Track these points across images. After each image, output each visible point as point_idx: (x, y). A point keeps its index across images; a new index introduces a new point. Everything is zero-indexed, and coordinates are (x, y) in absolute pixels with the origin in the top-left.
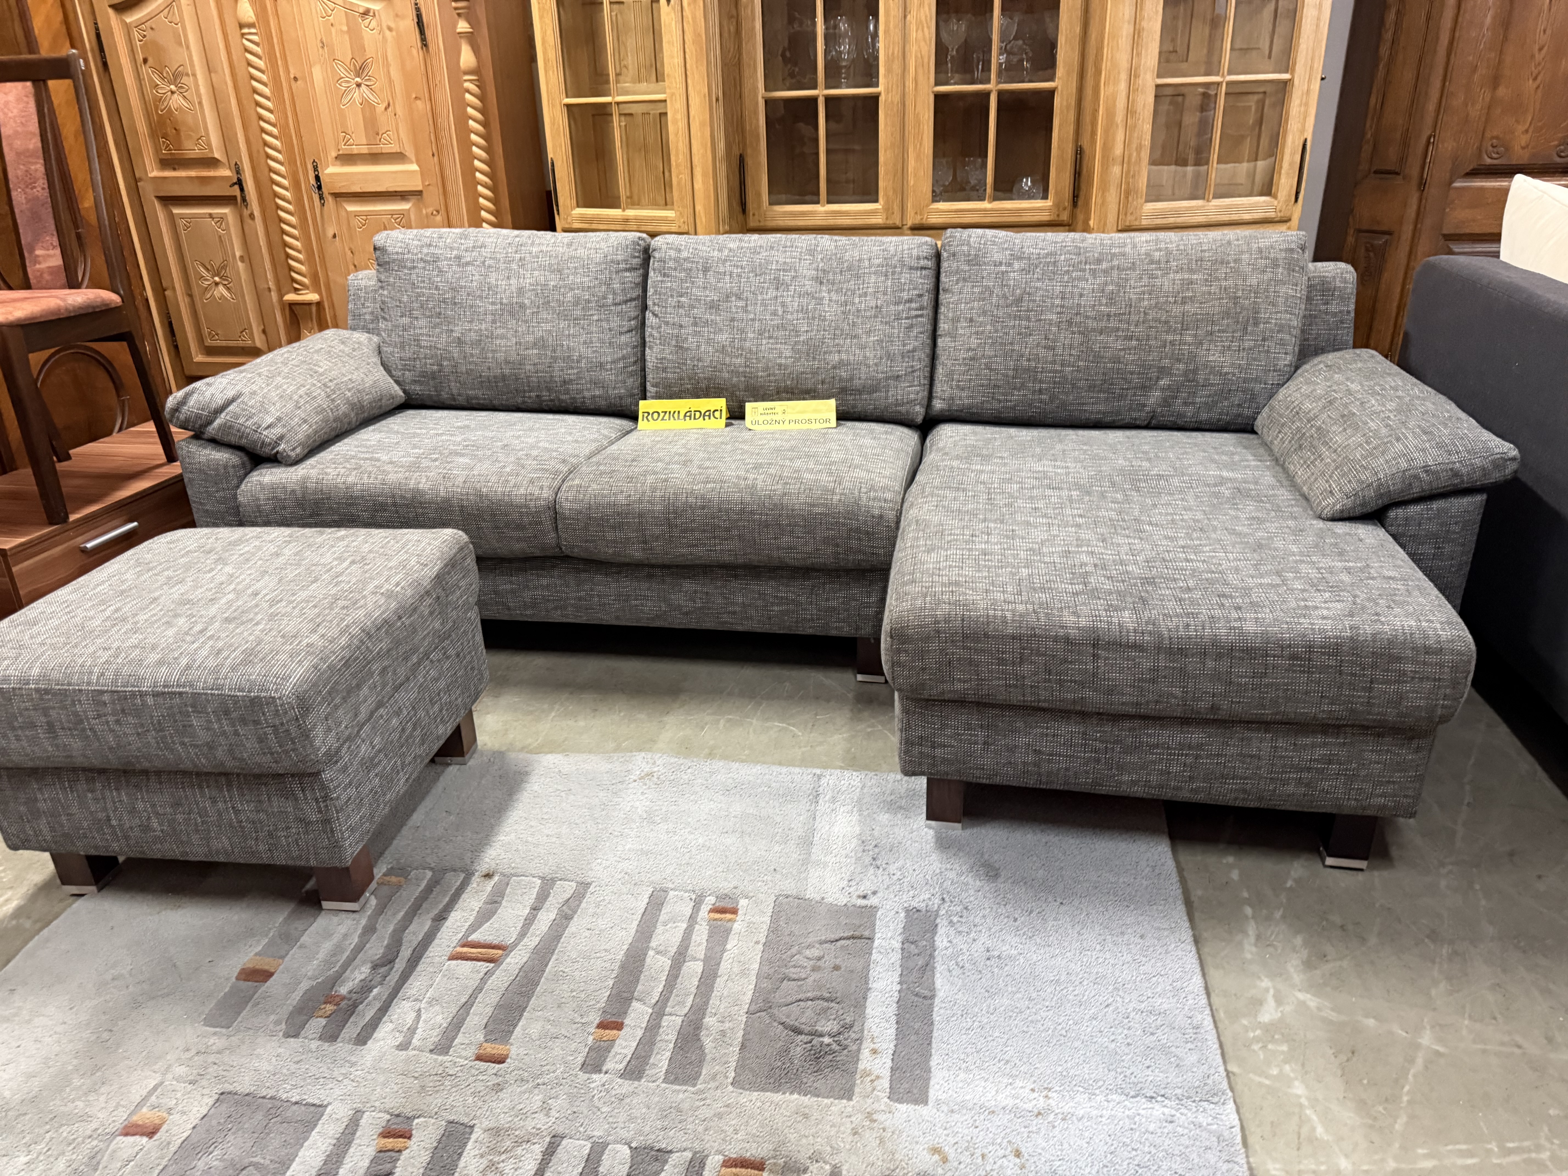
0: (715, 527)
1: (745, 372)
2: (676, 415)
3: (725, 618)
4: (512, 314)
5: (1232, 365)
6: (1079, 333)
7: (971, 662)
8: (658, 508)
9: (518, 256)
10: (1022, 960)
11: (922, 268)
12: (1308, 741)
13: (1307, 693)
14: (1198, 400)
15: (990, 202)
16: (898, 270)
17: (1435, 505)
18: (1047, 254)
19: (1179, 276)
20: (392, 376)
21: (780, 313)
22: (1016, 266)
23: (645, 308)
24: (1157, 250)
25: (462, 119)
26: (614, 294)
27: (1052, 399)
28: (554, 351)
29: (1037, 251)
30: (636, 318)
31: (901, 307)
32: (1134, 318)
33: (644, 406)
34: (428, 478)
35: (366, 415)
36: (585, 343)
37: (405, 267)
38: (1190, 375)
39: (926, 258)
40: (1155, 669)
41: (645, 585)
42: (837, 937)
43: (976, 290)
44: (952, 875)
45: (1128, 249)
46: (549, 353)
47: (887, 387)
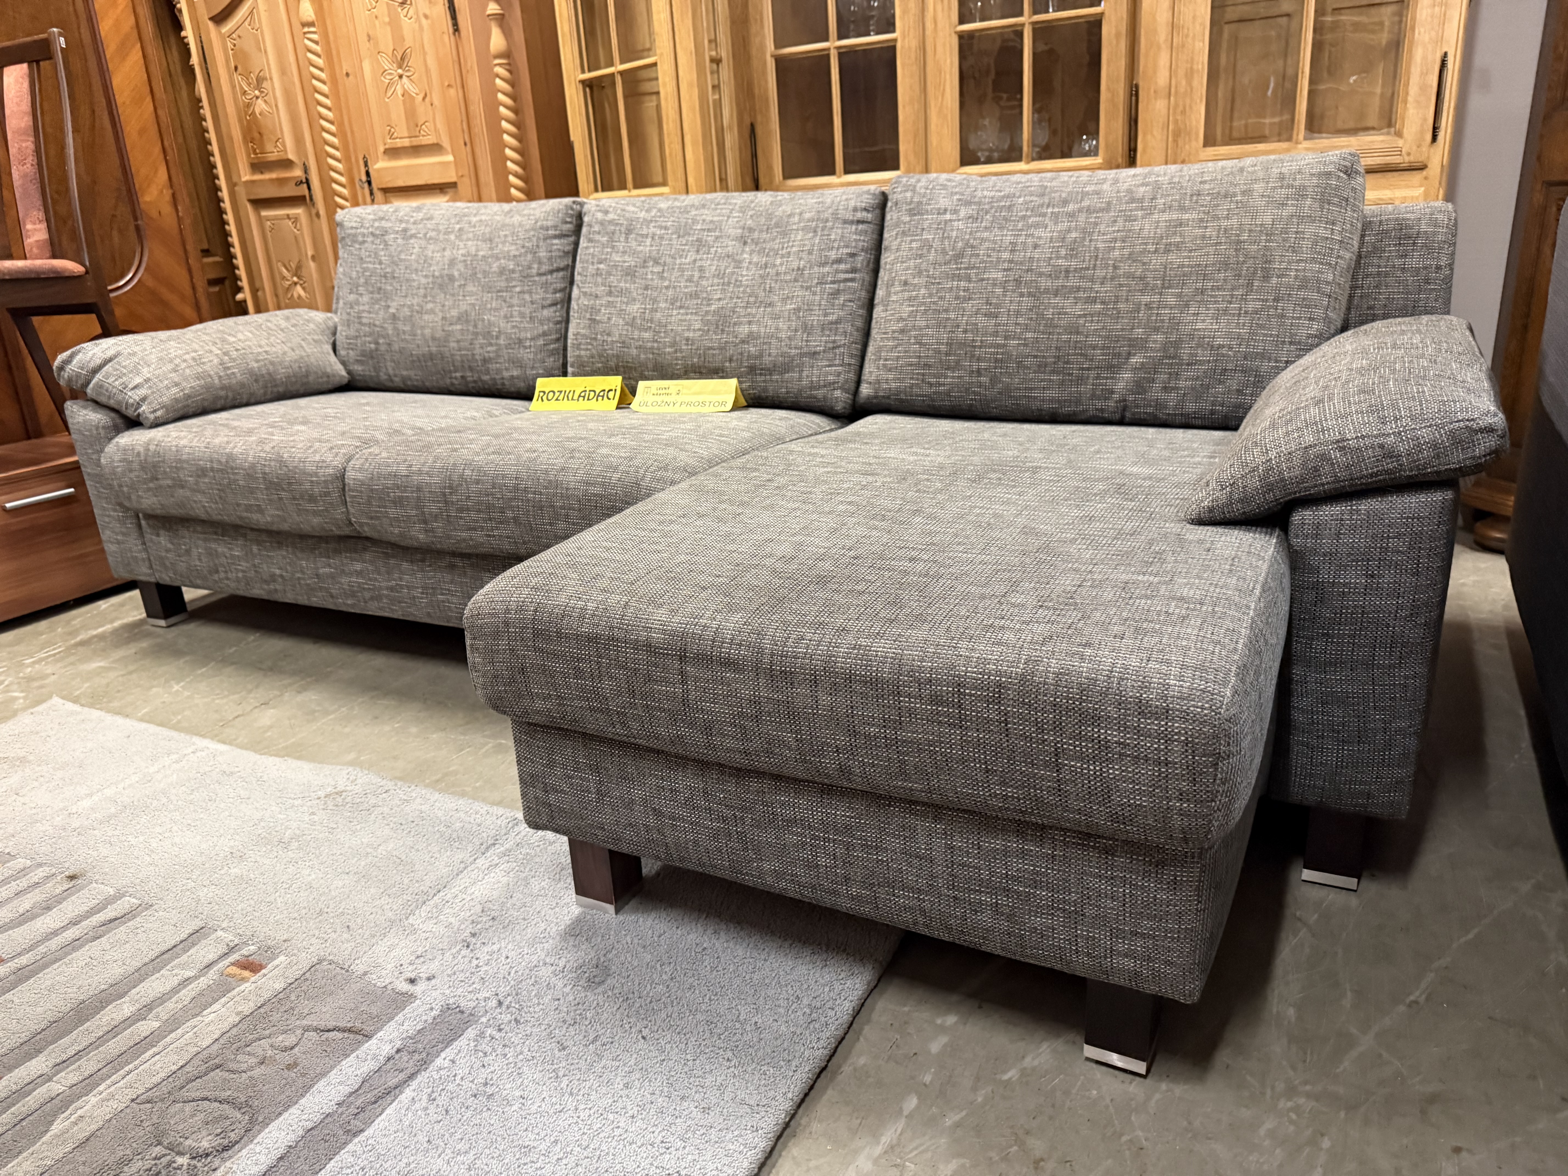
1: (652, 348)
2: (570, 396)
4: (441, 287)
6: (1030, 294)
8: (436, 480)
9: (458, 226)
10: (515, 1107)
11: (859, 222)
14: (1182, 384)
16: (830, 224)
18: (1003, 197)
19: (1166, 216)
20: (338, 356)
21: (695, 279)
22: (963, 213)
23: (572, 279)
24: (1143, 185)
25: (492, 106)
26: (540, 263)
27: (993, 382)
28: (475, 326)
29: (993, 194)
30: (562, 290)
31: (827, 269)
32: (1100, 273)
33: (545, 384)
36: (506, 317)
37: (357, 242)
39: (865, 209)
43: (914, 245)
44: (546, 972)
46: (471, 328)
47: (801, 366)
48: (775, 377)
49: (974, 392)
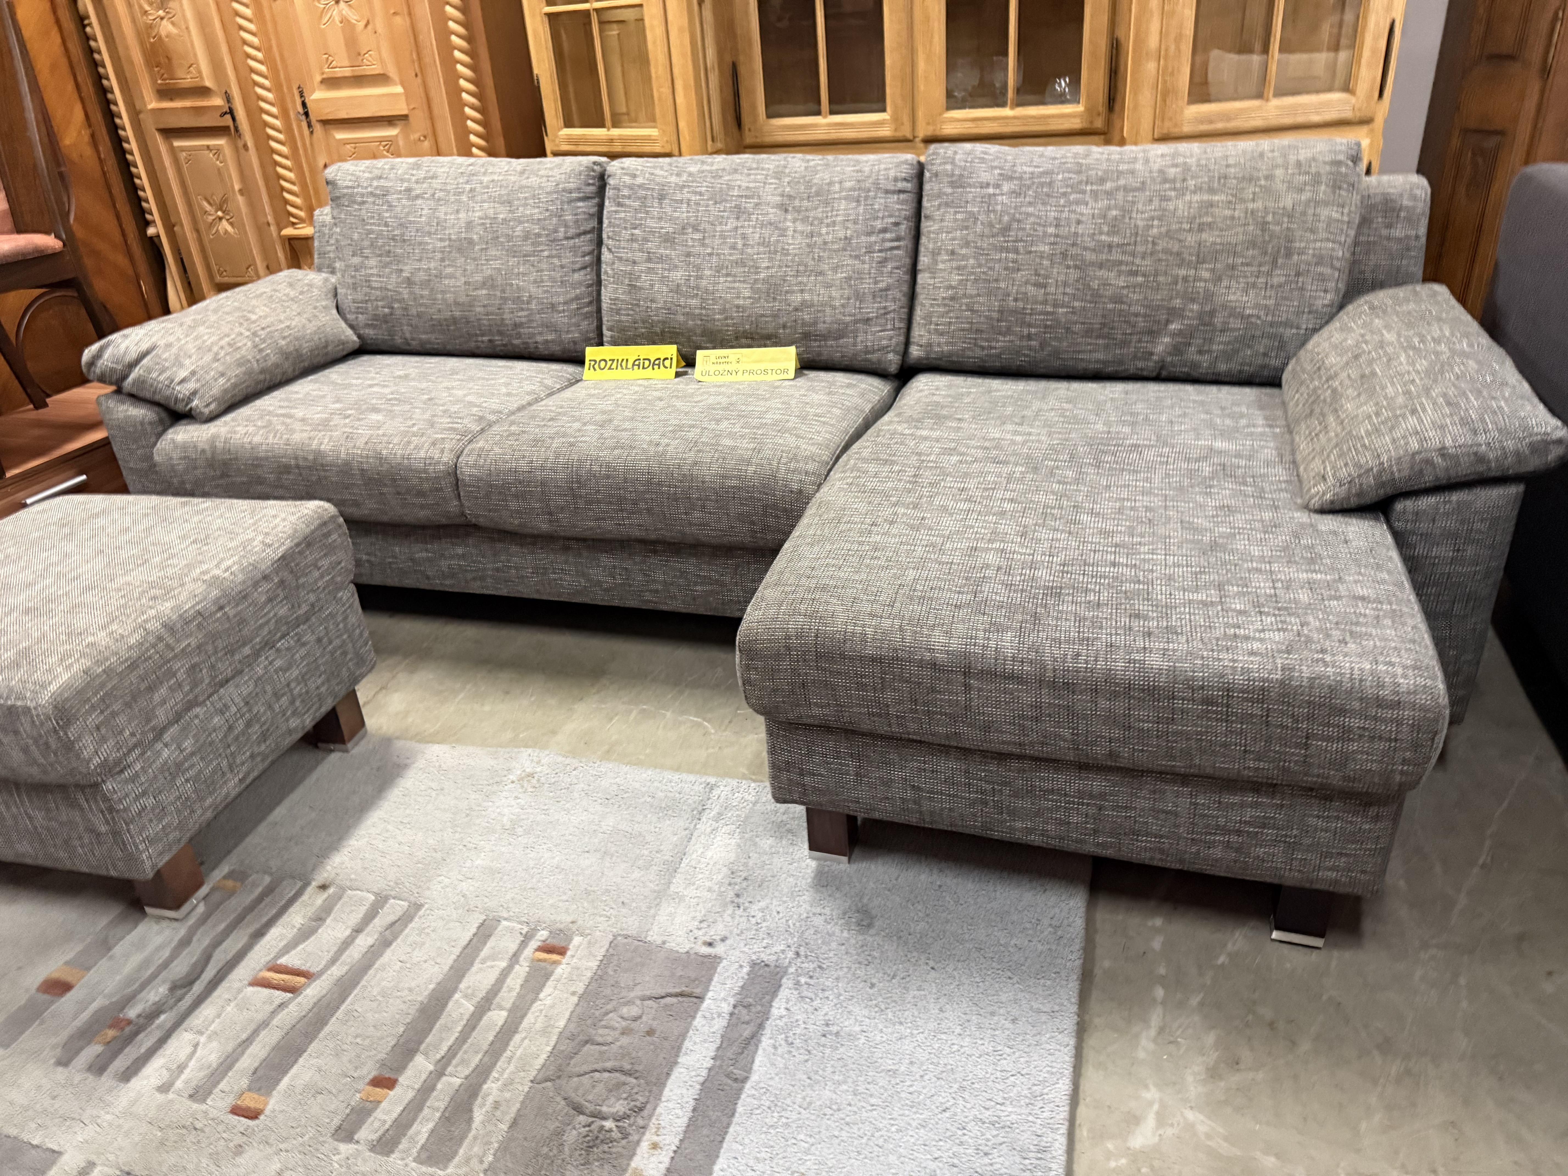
0: (621, 500)
1: (701, 314)
2: (624, 364)
3: (648, 596)
4: (460, 250)
5: (1257, 306)
6: (1076, 267)
7: (826, 684)
8: (561, 476)
9: (468, 187)
10: (862, 1040)
11: (901, 191)
12: (1236, 799)
13: (1225, 745)
14: (1215, 347)
15: (1012, 108)
16: (872, 194)
17: (1456, 497)
18: (1043, 173)
19: (1197, 197)
20: (345, 320)
21: (740, 246)
22: (1006, 187)
23: (600, 243)
24: (1173, 166)
25: (443, 34)
26: (566, 226)
27: (1043, 346)
28: (503, 291)
29: (1031, 169)
30: (590, 253)
31: (873, 238)
32: (1140, 249)
33: (591, 353)
34: (331, 437)
35: (306, 364)
36: (535, 282)
37: (355, 202)
38: (1206, 319)
39: (905, 179)
40: (1038, 707)
41: (561, 558)
42: (662, 992)
43: (959, 216)
44: (818, 921)
45: (1139, 166)
46: (498, 293)
47: (855, 332)
48: (830, 343)
49: (1025, 355)
